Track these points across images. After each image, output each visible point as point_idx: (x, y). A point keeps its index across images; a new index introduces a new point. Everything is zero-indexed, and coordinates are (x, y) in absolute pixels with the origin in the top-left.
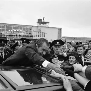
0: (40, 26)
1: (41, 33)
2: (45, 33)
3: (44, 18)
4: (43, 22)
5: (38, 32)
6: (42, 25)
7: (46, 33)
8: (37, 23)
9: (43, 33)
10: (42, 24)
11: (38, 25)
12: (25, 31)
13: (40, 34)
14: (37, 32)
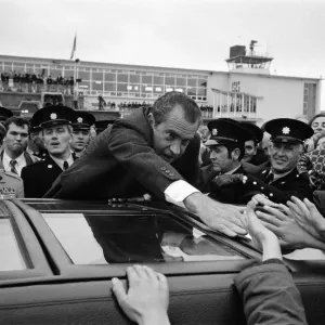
0: (239, 70)
1: (239, 96)
2: (254, 99)
3: (253, 42)
4: (248, 58)
5: (232, 95)
6: (246, 68)
7: (261, 98)
8: (228, 61)
9: (247, 97)
10: (245, 65)
11: (232, 67)
12: (184, 89)
13: (236, 100)
14: (225, 94)
